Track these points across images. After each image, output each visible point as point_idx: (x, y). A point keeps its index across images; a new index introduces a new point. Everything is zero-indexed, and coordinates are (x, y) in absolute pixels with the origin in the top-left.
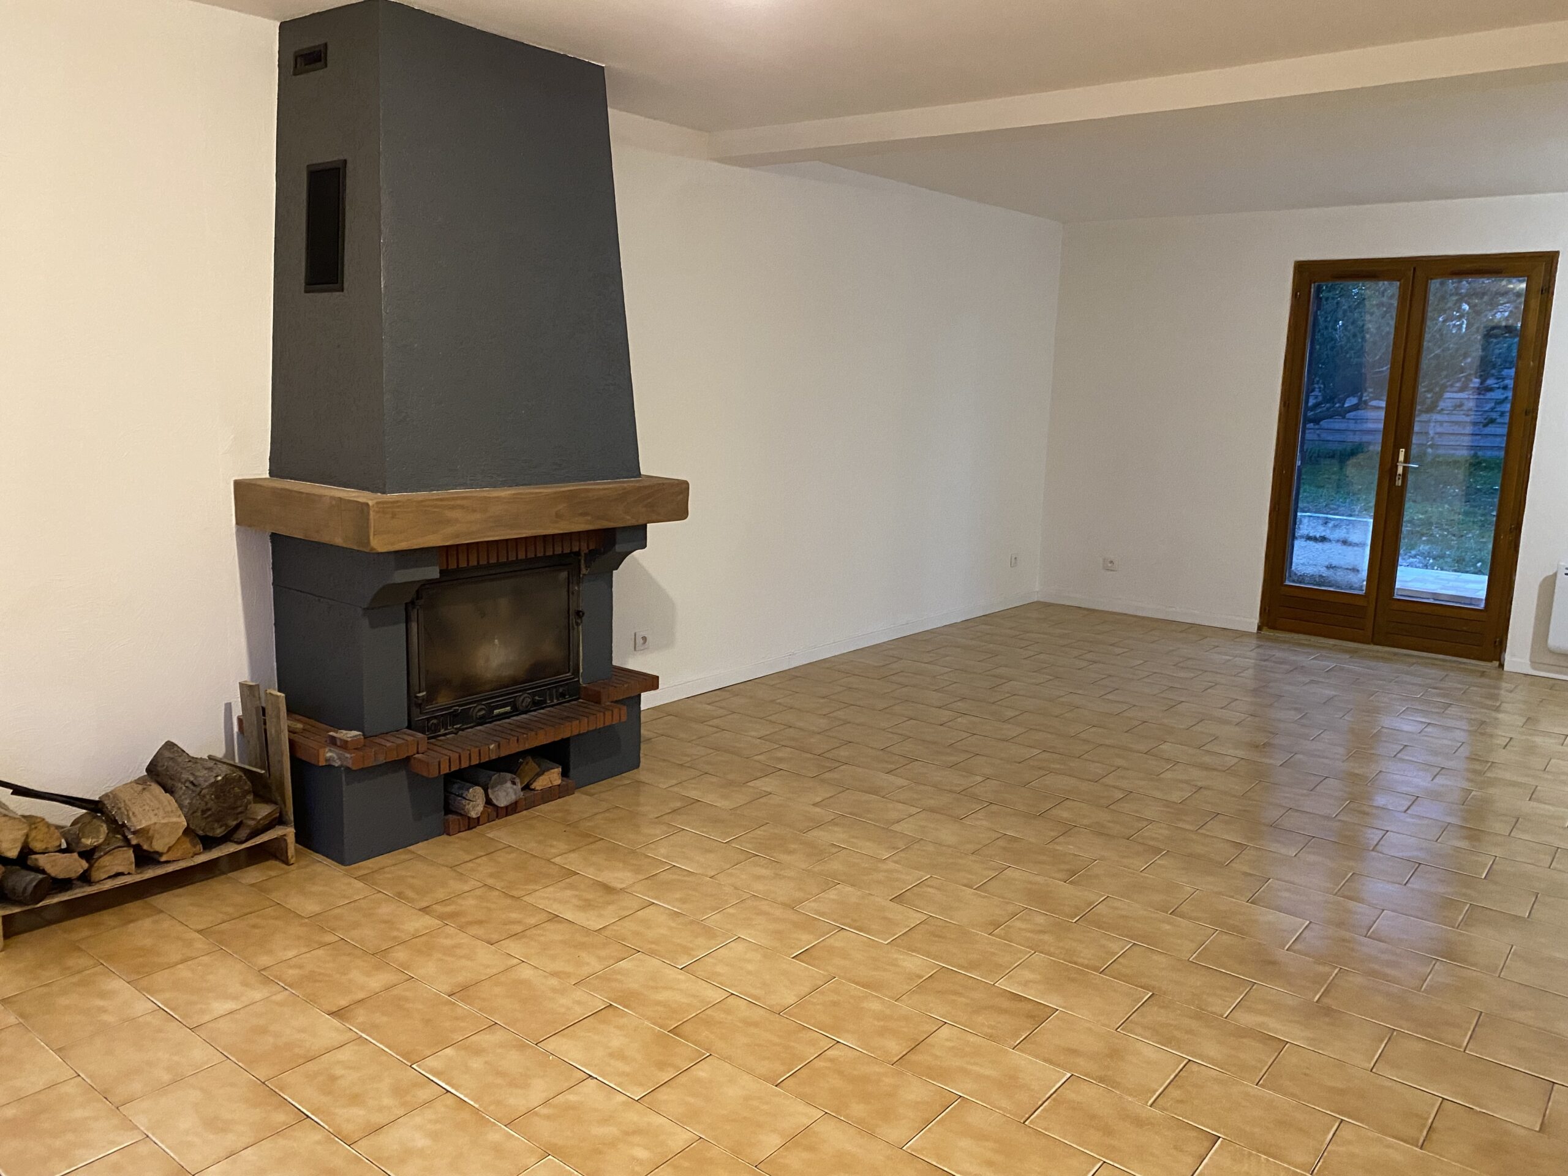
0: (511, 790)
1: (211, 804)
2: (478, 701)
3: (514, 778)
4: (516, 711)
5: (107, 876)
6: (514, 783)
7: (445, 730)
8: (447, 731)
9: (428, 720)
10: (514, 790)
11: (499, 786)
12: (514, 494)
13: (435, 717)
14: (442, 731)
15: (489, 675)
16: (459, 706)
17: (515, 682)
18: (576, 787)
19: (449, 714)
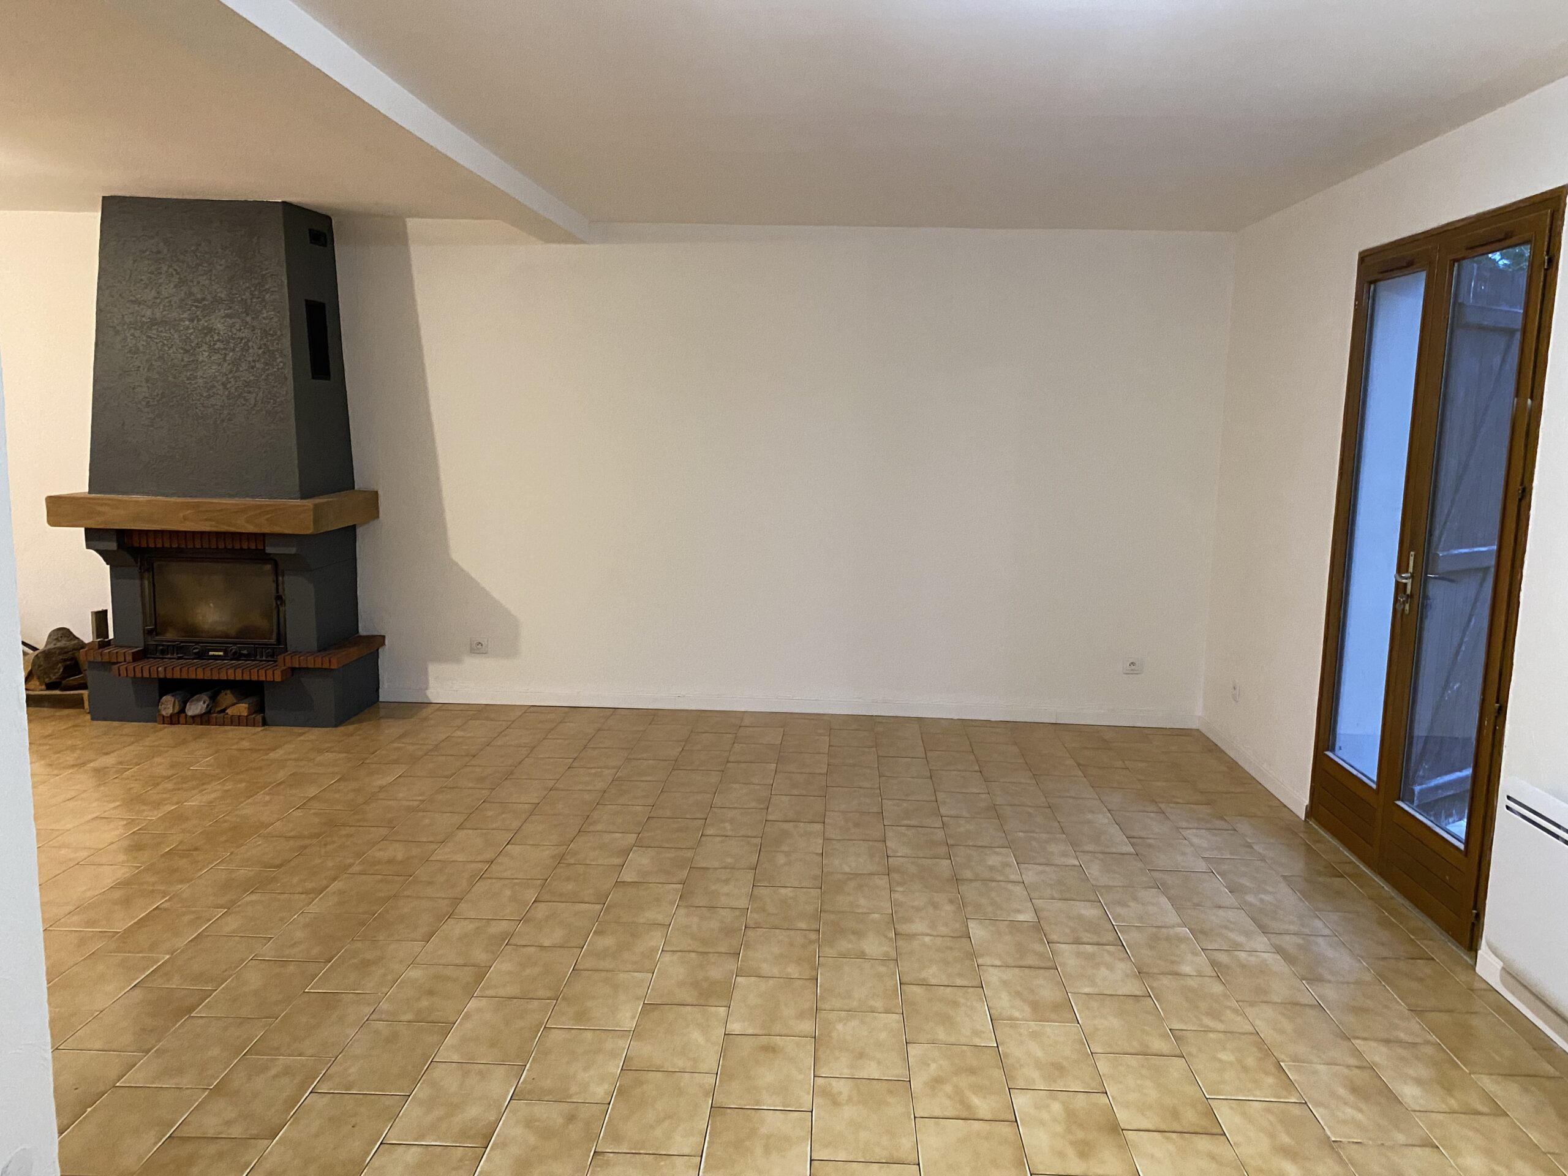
0: (200, 708)
1: (42, 663)
2: (197, 643)
3: (207, 700)
4: (226, 656)
6: (204, 702)
7: (171, 656)
9: (157, 645)
10: (202, 708)
11: (195, 702)
13: (163, 645)
14: (169, 656)
15: (206, 627)
16: (182, 642)
17: (227, 636)
18: (265, 723)
19: (174, 646)
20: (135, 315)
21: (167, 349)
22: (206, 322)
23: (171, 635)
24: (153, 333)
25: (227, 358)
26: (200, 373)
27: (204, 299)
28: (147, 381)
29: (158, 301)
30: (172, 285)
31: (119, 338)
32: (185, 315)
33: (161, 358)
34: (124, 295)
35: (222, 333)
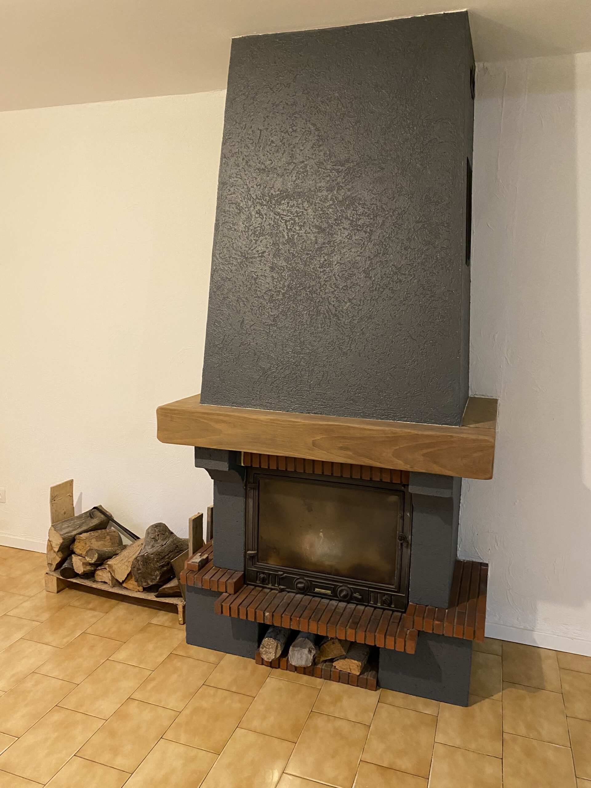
0: (304, 656)
2: (302, 576)
3: (312, 649)
4: (334, 596)
5: (101, 581)
6: (310, 652)
7: (272, 586)
8: (273, 587)
9: (258, 573)
10: (307, 657)
11: (299, 648)
12: (271, 420)
13: (264, 573)
14: (270, 586)
15: (313, 559)
16: (284, 573)
17: (337, 573)
18: (378, 686)
19: (276, 575)
20: (262, 187)
21: (298, 228)
22: (349, 190)
23: (273, 563)
24: (282, 208)
25: (373, 238)
26: (335, 258)
27: (347, 161)
28: (272, 269)
29: (291, 167)
30: (309, 146)
31: (243, 217)
32: (323, 184)
33: (290, 241)
34: (251, 163)
35: (368, 203)
